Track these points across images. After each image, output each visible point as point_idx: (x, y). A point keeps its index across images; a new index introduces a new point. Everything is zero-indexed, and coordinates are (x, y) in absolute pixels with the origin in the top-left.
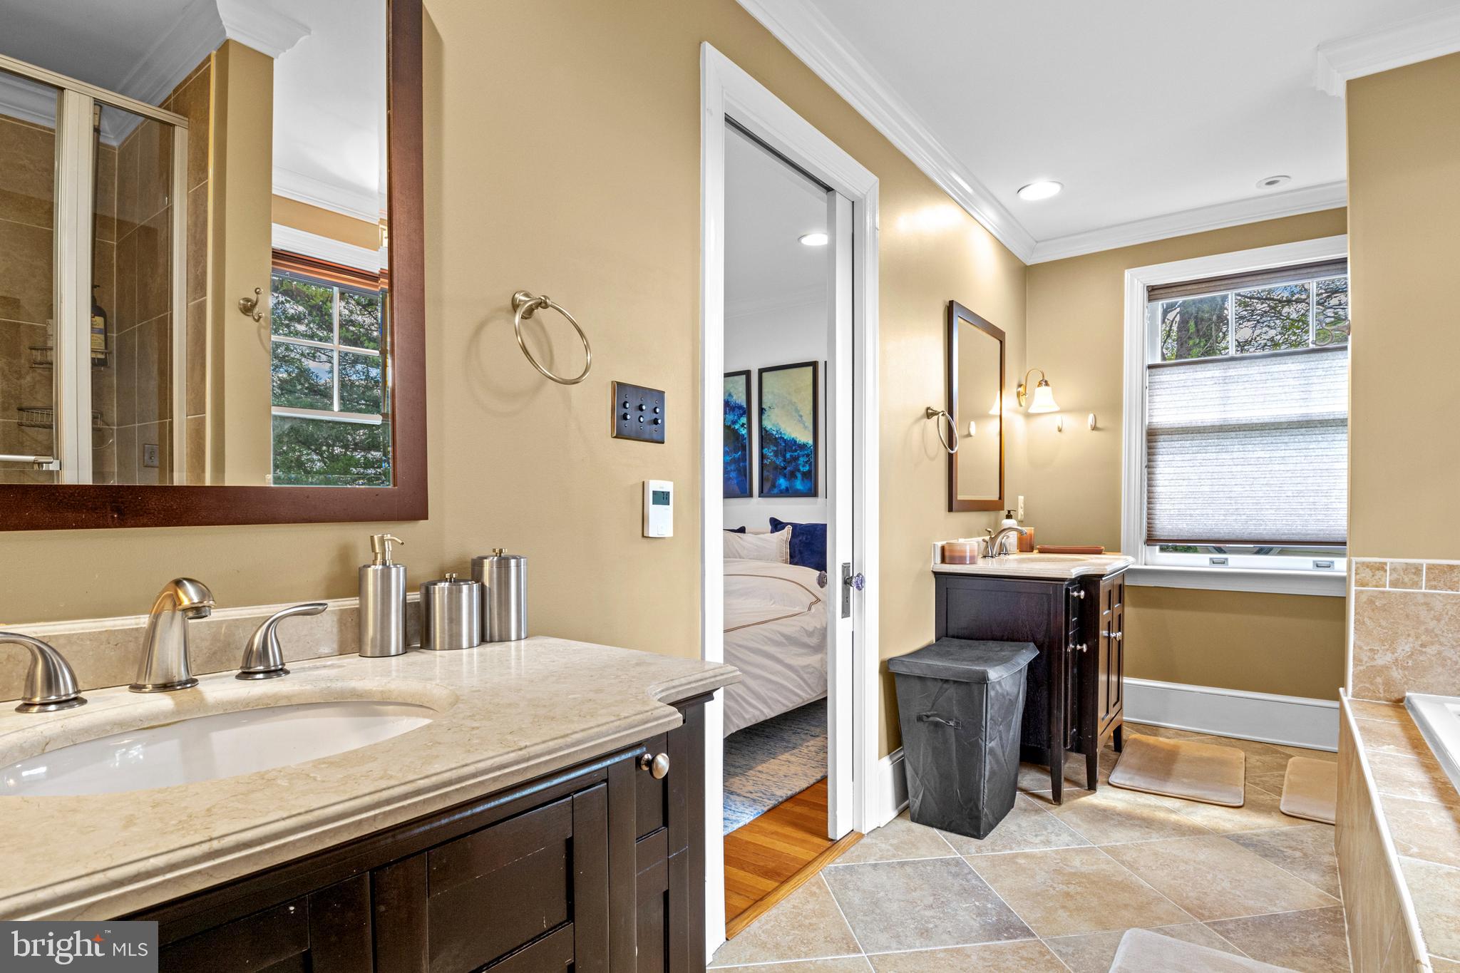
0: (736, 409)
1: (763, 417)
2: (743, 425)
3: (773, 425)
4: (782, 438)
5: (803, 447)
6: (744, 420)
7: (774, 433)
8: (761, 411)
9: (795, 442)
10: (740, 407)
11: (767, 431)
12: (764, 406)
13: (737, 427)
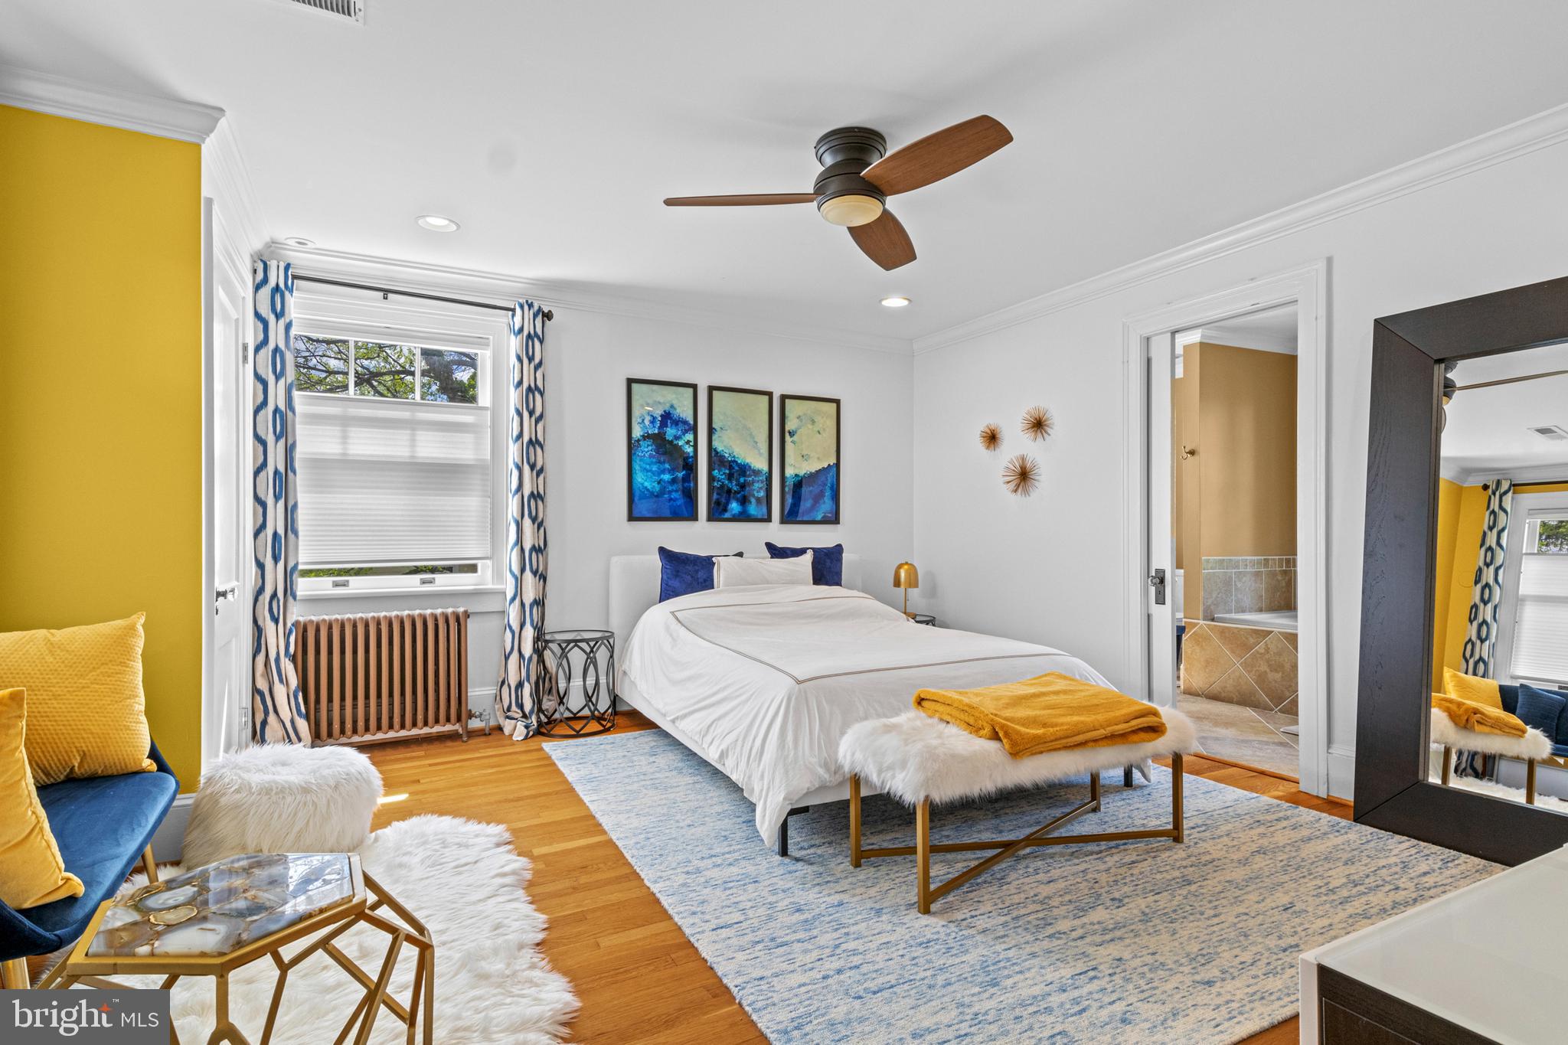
0: (680, 425)
1: (714, 438)
2: (688, 442)
3: (725, 447)
4: (735, 461)
5: (757, 473)
6: (690, 437)
7: (727, 455)
8: (711, 431)
9: (750, 467)
10: (685, 422)
11: (717, 453)
12: (714, 426)
13: (681, 443)
